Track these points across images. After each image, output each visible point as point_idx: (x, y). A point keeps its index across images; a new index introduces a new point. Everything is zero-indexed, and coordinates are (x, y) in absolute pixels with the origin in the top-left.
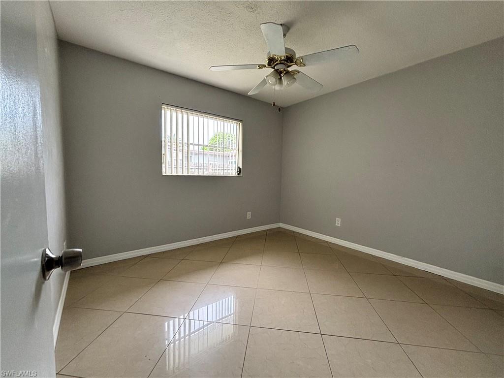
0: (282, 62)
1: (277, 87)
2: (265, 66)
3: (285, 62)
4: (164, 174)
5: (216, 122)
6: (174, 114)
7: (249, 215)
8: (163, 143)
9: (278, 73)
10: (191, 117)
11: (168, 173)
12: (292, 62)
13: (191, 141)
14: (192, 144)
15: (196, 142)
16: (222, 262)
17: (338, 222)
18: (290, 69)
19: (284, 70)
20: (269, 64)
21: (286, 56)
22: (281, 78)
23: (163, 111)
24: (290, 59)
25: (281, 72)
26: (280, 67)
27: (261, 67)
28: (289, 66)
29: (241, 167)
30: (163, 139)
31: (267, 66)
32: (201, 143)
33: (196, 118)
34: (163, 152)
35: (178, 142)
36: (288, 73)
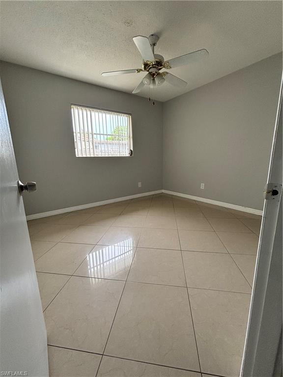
0: (154, 66)
1: (152, 86)
2: (142, 70)
3: (157, 66)
4: (77, 156)
5: (111, 116)
6: (80, 112)
7: (140, 185)
8: (75, 134)
9: (152, 75)
10: (93, 114)
11: (80, 156)
12: (161, 65)
13: (94, 132)
14: (95, 134)
15: (98, 132)
16: (120, 214)
17: (202, 186)
18: (161, 71)
19: (156, 73)
20: (145, 68)
21: (156, 61)
22: (154, 79)
23: (72, 110)
24: (159, 64)
25: (154, 74)
26: (153, 70)
27: (139, 71)
28: (160, 69)
29: (132, 149)
30: (74, 131)
31: (143, 70)
32: (102, 133)
33: (97, 114)
34: (75, 141)
35: (85, 133)
36: (159, 74)
